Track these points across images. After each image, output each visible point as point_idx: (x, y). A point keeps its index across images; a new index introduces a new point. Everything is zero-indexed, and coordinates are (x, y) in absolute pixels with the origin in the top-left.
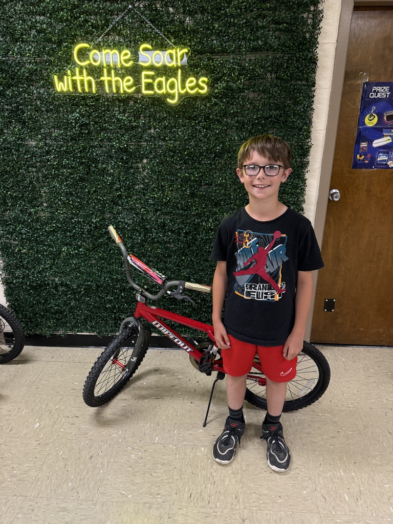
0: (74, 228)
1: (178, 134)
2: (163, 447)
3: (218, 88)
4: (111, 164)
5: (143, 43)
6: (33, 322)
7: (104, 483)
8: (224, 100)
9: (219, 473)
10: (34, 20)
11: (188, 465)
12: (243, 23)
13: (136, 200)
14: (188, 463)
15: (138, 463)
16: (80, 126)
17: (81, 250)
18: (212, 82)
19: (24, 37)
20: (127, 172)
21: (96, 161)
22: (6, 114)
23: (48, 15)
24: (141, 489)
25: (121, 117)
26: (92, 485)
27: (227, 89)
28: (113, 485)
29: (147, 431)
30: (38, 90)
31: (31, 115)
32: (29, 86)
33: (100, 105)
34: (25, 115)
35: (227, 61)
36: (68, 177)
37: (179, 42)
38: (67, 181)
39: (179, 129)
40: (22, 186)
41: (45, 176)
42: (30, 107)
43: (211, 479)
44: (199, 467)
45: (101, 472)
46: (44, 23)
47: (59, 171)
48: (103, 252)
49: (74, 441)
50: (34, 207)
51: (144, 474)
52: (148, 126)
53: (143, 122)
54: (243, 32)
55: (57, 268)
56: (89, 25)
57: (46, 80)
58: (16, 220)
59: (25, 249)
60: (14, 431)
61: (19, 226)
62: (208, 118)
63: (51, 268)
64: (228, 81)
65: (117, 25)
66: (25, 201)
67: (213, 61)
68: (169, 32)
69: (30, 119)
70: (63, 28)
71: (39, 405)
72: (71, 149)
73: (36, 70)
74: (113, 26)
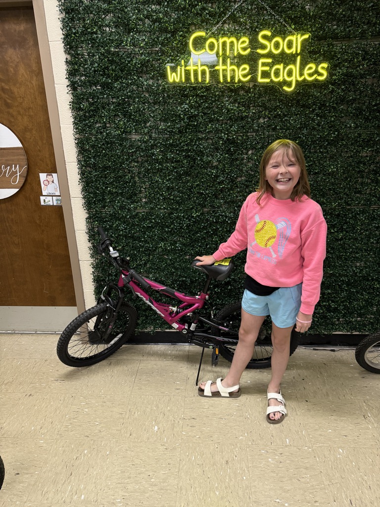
0: (172, 223)
1: (290, 123)
2: (298, 450)
3: (336, 75)
4: (217, 157)
5: (261, 30)
6: (121, 320)
7: (253, 490)
8: (343, 87)
9: (369, 476)
10: (150, 10)
11: (333, 469)
12: (370, 7)
13: (238, 192)
14: (332, 468)
15: (279, 467)
16: (189, 118)
17: (177, 245)
18: (331, 68)
19: (138, 27)
20: (231, 164)
21: (201, 154)
22: (112, 107)
23: (166, 4)
24: (295, 496)
25: (232, 108)
26: (240, 493)
27: (346, 76)
28: (263, 493)
29: (273, 432)
30: (148, 82)
31: (138, 107)
32: (138, 78)
33: (211, 95)
34: (131, 108)
35: (350, 46)
36: (172, 171)
37: (300, 28)
38: (169, 176)
39: (290, 117)
40: (123, 181)
41: (147, 171)
42: (138, 99)
43: (364, 483)
44: (346, 471)
45: (244, 478)
46: (160, 12)
47: (162, 165)
48: (200, 246)
49: (201, 444)
50: (132, 203)
51: (291, 480)
52: (259, 116)
53: (254, 111)
54: (369, 16)
55: (152, 264)
56: (207, 13)
57: (157, 71)
58: (114, 217)
59: (120, 245)
60: (134, 435)
61: (115, 223)
62: (324, 105)
63: (145, 264)
64: (347, 67)
65: (235, 13)
66: (124, 198)
67: (333, 47)
68: (290, 18)
69: (137, 111)
70: (179, 17)
71: (150, 407)
72: (178, 142)
73: (148, 61)
74: (232, 13)
